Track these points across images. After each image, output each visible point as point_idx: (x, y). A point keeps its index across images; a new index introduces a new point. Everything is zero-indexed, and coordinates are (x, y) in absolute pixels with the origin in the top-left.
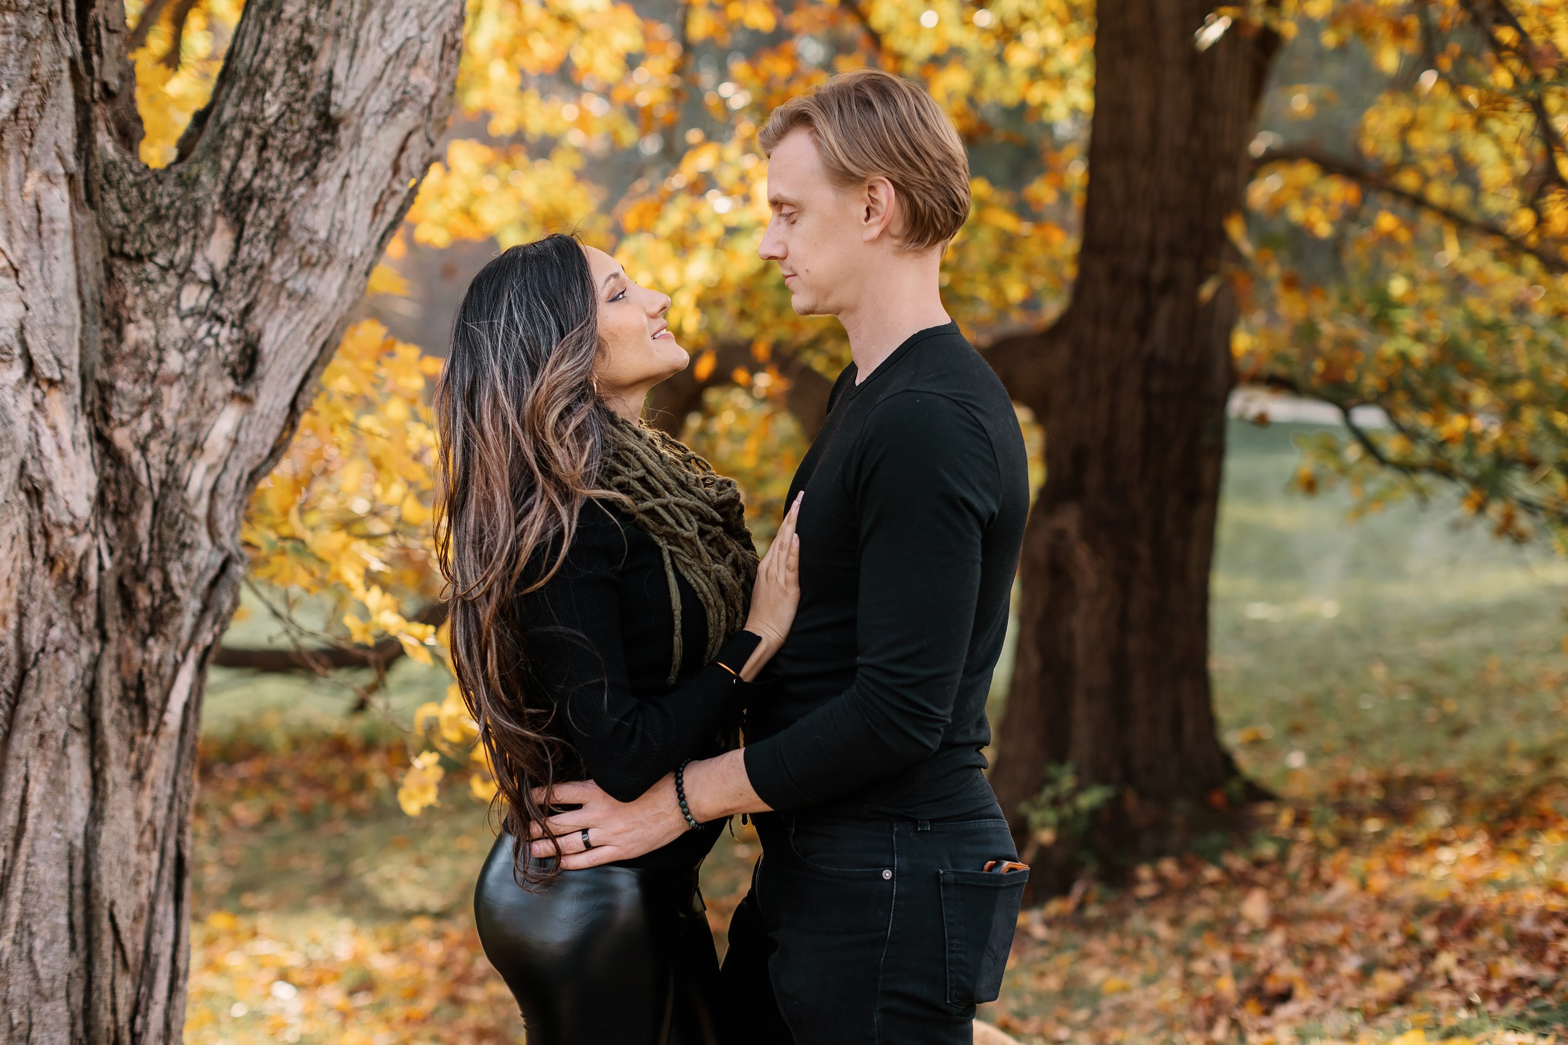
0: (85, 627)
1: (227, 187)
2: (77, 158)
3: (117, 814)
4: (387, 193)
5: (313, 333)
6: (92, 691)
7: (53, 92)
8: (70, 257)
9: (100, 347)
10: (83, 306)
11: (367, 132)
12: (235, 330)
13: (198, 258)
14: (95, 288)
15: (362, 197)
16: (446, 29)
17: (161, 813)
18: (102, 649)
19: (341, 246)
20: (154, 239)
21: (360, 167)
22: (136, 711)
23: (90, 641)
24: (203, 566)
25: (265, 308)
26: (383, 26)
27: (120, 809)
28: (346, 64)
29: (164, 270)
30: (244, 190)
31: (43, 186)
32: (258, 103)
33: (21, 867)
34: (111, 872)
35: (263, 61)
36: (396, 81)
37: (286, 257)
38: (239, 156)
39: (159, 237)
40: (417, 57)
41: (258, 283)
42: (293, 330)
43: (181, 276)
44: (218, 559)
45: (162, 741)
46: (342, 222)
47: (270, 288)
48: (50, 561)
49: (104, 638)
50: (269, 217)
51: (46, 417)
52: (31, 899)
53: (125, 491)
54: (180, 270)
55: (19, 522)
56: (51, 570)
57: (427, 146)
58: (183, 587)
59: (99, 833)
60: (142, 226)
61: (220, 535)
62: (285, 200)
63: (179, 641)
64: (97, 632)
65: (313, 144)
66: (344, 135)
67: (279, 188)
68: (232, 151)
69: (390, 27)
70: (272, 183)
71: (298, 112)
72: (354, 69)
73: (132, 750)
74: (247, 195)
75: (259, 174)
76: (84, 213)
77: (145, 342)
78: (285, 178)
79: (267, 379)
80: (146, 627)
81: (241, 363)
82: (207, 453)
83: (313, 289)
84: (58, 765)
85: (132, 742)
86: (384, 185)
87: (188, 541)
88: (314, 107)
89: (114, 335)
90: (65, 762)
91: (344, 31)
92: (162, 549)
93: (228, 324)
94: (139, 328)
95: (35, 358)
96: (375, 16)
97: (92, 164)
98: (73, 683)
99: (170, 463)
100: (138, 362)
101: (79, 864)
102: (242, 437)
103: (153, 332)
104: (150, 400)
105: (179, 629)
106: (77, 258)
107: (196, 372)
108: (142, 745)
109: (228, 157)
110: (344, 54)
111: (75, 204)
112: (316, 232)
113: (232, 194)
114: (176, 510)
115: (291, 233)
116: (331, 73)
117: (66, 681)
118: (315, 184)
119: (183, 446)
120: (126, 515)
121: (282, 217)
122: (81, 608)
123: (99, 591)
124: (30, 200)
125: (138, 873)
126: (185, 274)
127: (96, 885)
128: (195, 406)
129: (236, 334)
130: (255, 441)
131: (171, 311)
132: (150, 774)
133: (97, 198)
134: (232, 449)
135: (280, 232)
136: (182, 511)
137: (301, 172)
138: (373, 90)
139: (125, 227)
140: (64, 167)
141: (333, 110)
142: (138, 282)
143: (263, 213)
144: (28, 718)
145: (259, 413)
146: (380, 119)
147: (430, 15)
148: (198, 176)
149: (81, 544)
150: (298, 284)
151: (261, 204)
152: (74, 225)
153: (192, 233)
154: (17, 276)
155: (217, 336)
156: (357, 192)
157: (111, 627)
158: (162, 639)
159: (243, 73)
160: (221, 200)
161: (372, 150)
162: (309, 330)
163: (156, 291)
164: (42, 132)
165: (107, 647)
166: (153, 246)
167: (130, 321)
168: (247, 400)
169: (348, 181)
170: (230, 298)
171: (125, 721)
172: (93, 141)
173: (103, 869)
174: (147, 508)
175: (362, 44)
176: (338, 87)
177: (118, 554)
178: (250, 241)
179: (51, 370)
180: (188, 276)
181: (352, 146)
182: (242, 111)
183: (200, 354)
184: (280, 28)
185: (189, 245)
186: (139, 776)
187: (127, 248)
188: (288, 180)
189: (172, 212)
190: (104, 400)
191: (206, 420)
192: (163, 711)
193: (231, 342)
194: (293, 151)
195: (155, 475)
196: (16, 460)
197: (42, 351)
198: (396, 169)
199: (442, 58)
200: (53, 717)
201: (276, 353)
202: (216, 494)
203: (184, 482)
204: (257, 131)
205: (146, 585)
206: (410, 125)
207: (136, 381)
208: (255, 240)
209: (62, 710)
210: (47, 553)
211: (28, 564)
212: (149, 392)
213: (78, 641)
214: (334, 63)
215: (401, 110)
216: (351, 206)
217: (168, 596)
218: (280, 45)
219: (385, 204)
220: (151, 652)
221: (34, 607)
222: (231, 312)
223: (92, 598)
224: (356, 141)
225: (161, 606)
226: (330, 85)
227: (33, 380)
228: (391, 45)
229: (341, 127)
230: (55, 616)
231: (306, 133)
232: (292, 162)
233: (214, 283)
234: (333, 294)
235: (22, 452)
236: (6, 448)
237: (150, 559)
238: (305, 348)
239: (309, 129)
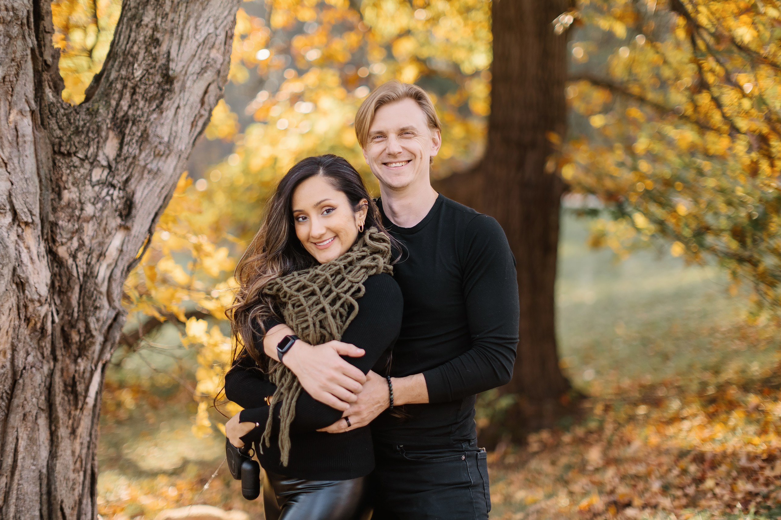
0: (45, 354)
1: (114, 115)
2: (36, 102)
3: (63, 453)
4: (198, 116)
5: (160, 192)
6: (50, 389)
7: (23, 67)
8: (33, 155)
9: (50, 203)
10: (40, 181)
11: (189, 84)
12: (121, 192)
13: (100, 153)
14: (47, 172)
15: (186, 119)
16: (227, 28)
17: (84, 451)
18: (54, 366)
19: (175, 145)
20: (76, 144)
21: (185, 103)
22: (72, 398)
23: (48, 362)
24: (105, 318)
25: (136, 179)
26: (196, 27)
27: (65, 450)
28: (177, 48)
29: (82, 160)
30: (124, 116)
31: (19, 117)
32: (130, 70)
33: (15, 486)
34: (61, 485)
35: (132, 47)
36: (203, 56)
37: (147, 151)
38: (121, 98)
39: (79, 143)
40: (214, 43)
41: (132, 166)
42: (151, 190)
43: (91, 164)
44: (113, 314)
45: (85, 412)
46: (176, 132)
47: (139, 168)
48: (28, 320)
49: (55, 359)
50: (138, 130)
51: (24, 242)
52: (21, 503)
53: (65, 280)
54: (91, 160)
55: (13, 300)
56: (28, 325)
57: (218, 90)
58: (96, 329)
59: (55, 465)
60: (70, 137)
61: (114, 301)
62: (146, 121)
63: (93, 358)
64: (51, 357)
65: (160, 91)
66: (177, 86)
67: (143, 115)
68: (116, 96)
69: (199, 28)
70: (139, 112)
71: (152, 74)
72: (181, 51)
73: (70, 418)
74: (126, 119)
75: (132, 107)
76: (40, 131)
77: (73, 199)
78: (146, 109)
79: (137, 217)
80: (77, 352)
81: (124, 209)
82: (107, 258)
83: (161, 168)
84: (33, 430)
85: (70, 414)
86: (197, 112)
87: (98, 305)
88: (160, 71)
89: (56, 196)
90: (36, 428)
91: (175, 30)
92: (85, 310)
93: (117, 189)
94: (70, 192)
95: (18, 211)
96: (191, 22)
97: (43, 105)
98: (40, 385)
99: (88, 264)
100: (70, 210)
101: (45, 482)
102: (125, 248)
103: (78, 194)
104: (77, 231)
105: (94, 352)
106: (36, 156)
107: (101, 215)
108: (75, 415)
109: (114, 99)
110: (175, 42)
111: (35, 127)
112: (163, 138)
113: (117, 119)
114: (92, 289)
115: (150, 139)
116: (169, 53)
117: (36, 385)
118: (162, 113)
119: (95, 255)
120: (65, 293)
121: (145, 130)
122: (43, 344)
123: (52, 334)
124: (12, 125)
125: (74, 484)
126: (94, 162)
127: (53, 494)
128: (101, 233)
129: (122, 194)
130: (131, 250)
131: (87, 182)
132: (79, 431)
133: (46, 123)
134: (120, 255)
135: (144, 138)
136: (95, 289)
137: (154, 107)
138: (191, 62)
139: (61, 138)
140: (29, 107)
141: (171, 73)
142: (68, 167)
143: (134, 128)
144: (18, 406)
145: (133, 235)
146: (195, 77)
147: (220, 21)
148: (98, 109)
149: (43, 310)
150: (153, 166)
151: (133, 124)
152: (35, 138)
153: (96, 140)
154: (6, 167)
155: (112, 195)
156: (183, 116)
157: (58, 353)
158: (85, 358)
159: (121, 54)
160: (111, 123)
161: (191, 93)
162: (158, 190)
163: (79, 172)
164: (18, 88)
165: (57, 364)
166: (76, 148)
167: (65, 188)
168: (127, 229)
169: (178, 110)
170: (118, 175)
171: (66, 403)
172: (43, 92)
173: (58, 484)
174: (77, 289)
175: (185, 37)
176: (173, 61)
177: (61, 314)
178: (128, 144)
179: (27, 217)
180: (95, 163)
181: (181, 91)
182: (122, 75)
183: (104, 205)
184: (141, 30)
185: (95, 147)
186: (73, 432)
187: (63, 149)
188: (148, 110)
189: (85, 129)
190: (52, 231)
191: (107, 240)
192: (85, 397)
193: (119, 198)
194: (150, 95)
195: (80, 271)
196: (11, 267)
197: (21, 207)
198: (202, 102)
199: (225, 43)
200: (30, 404)
201: (142, 203)
202: (111, 279)
203: (96, 274)
204: (130, 85)
205: (76, 330)
206: (210, 80)
207: (69, 221)
208: (131, 143)
209: (34, 400)
210: (26, 316)
211: (17, 323)
212: (77, 226)
213: (42, 362)
214: (171, 47)
215: (206, 72)
216: (180, 124)
217: (89, 335)
218: (141, 38)
219: (197, 122)
220: (79, 366)
221: (20, 345)
222: (119, 182)
223: (49, 338)
224: (183, 88)
225: (84, 341)
226: (168, 59)
227: (17, 223)
228: (200, 37)
229: (175, 82)
230: (30, 349)
231: (157, 85)
232: (149, 101)
233: (110, 167)
234: (171, 171)
235: (14, 263)
236: (6, 261)
237: (78, 316)
238: (157, 200)
239: (158, 83)
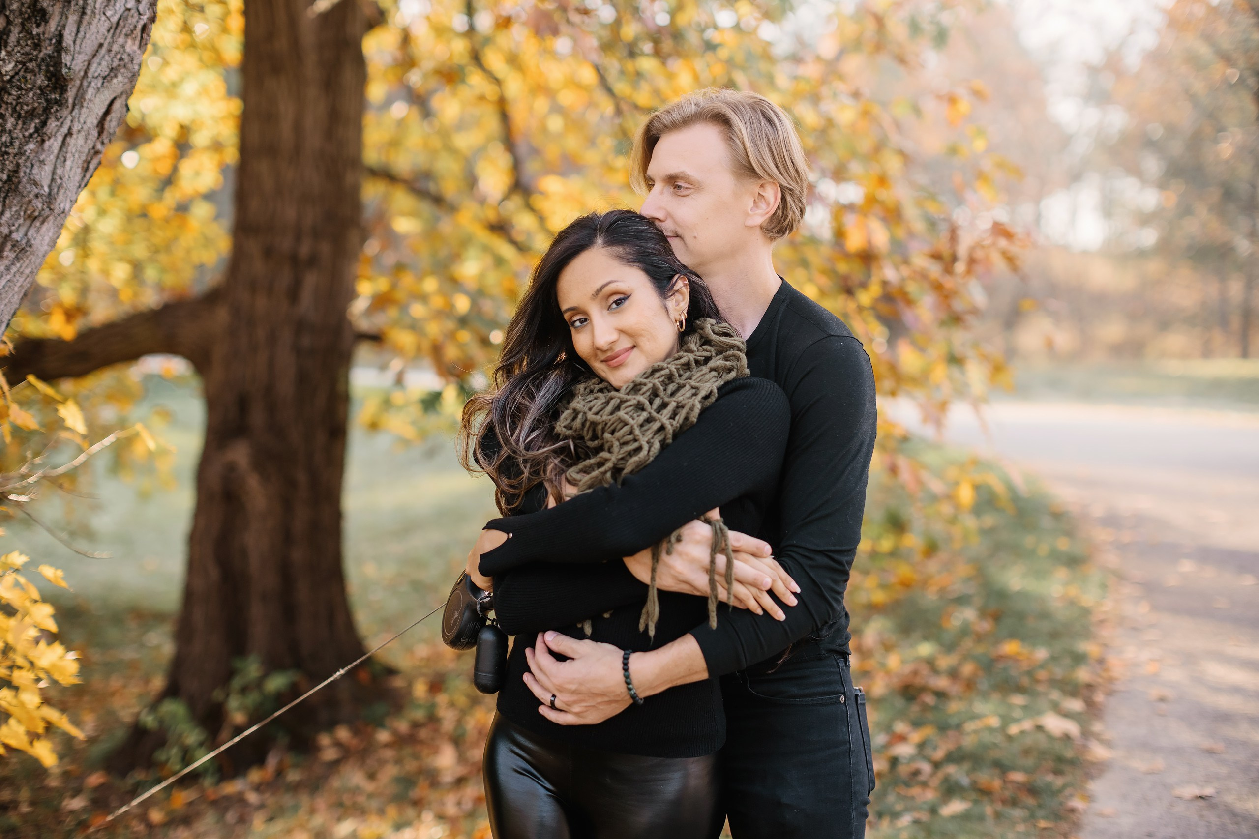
4: (91, 153)
11: (90, 93)
15: (76, 155)
21: (80, 127)
28: (74, 29)
36: (115, 48)
37: (14, 209)
40: (135, 27)
46: (62, 178)
50: (3, 170)
62: (18, 155)
65: (44, 103)
67: (12, 143)
70: (6, 138)
71: (32, 71)
72: (81, 34)
88: (43, 68)
110: (73, 18)
118: (43, 141)
121: (16, 171)
135: (13, 185)
137: (32, 129)
138: (96, 55)
141: (64, 72)
146: (99, 82)
150: (19, 236)
156: (74, 150)
169: (69, 140)
175: (89, 12)
176: (67, 50)
181: (74, 106)
188: (20, 135)
194: (26, 108)
198: (101, 131)
214: (64, 26)
215: (115, 76)
216: (68, 163)
218: (15, 6)
224: (78, 101)
228: (113, 14)
229: (68, 87)
231: (38, 92)
232: (24, 118)
234: (45, 246)
239: (40, 88)
